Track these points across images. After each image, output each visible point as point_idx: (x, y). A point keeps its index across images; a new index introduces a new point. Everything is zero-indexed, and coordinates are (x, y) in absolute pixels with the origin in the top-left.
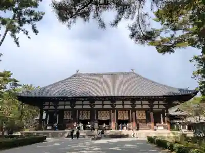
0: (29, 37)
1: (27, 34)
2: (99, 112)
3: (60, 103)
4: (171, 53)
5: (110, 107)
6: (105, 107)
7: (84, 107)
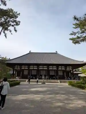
0: (11, 34)
1: (11, 32)
2: (41, 71)
3: (23, 66)
4: (79, 44)
5: (46, 69)
6: (44, 69)
7: (34, 68)
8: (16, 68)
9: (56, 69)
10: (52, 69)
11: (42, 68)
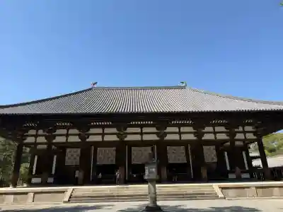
5: (154, 137)
6: (146, 137)
7: (107, 138)
8: (30, 140)
9: (192, 137)
10: (176, 137)
11: (138, 138)
